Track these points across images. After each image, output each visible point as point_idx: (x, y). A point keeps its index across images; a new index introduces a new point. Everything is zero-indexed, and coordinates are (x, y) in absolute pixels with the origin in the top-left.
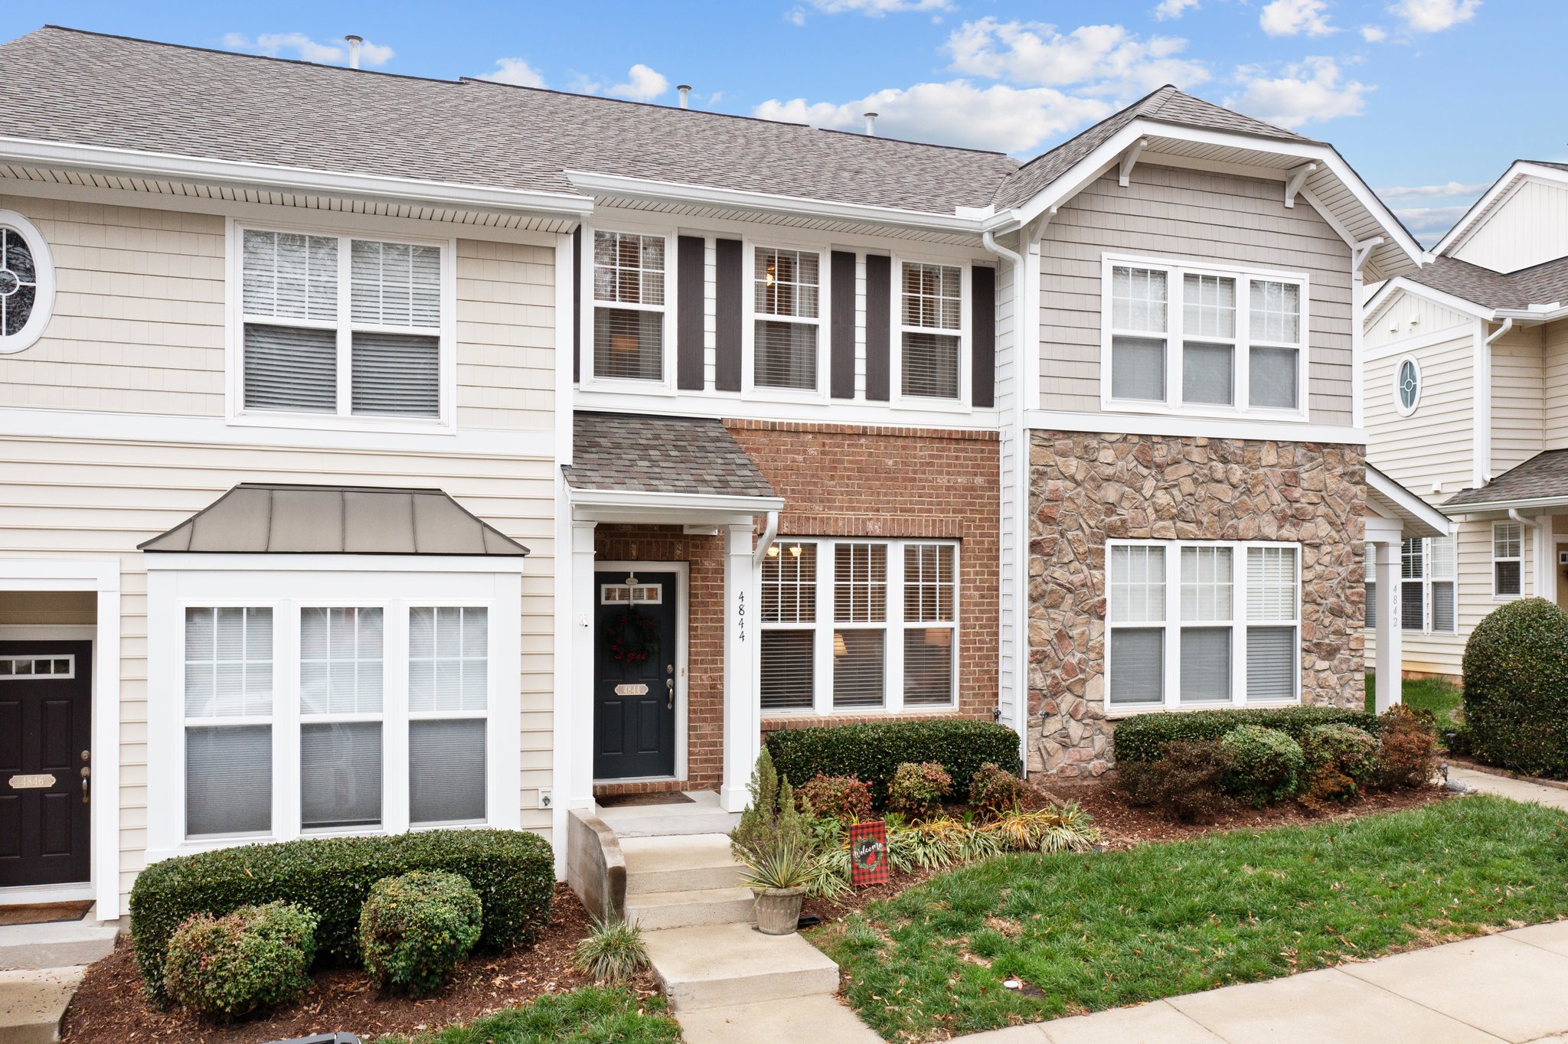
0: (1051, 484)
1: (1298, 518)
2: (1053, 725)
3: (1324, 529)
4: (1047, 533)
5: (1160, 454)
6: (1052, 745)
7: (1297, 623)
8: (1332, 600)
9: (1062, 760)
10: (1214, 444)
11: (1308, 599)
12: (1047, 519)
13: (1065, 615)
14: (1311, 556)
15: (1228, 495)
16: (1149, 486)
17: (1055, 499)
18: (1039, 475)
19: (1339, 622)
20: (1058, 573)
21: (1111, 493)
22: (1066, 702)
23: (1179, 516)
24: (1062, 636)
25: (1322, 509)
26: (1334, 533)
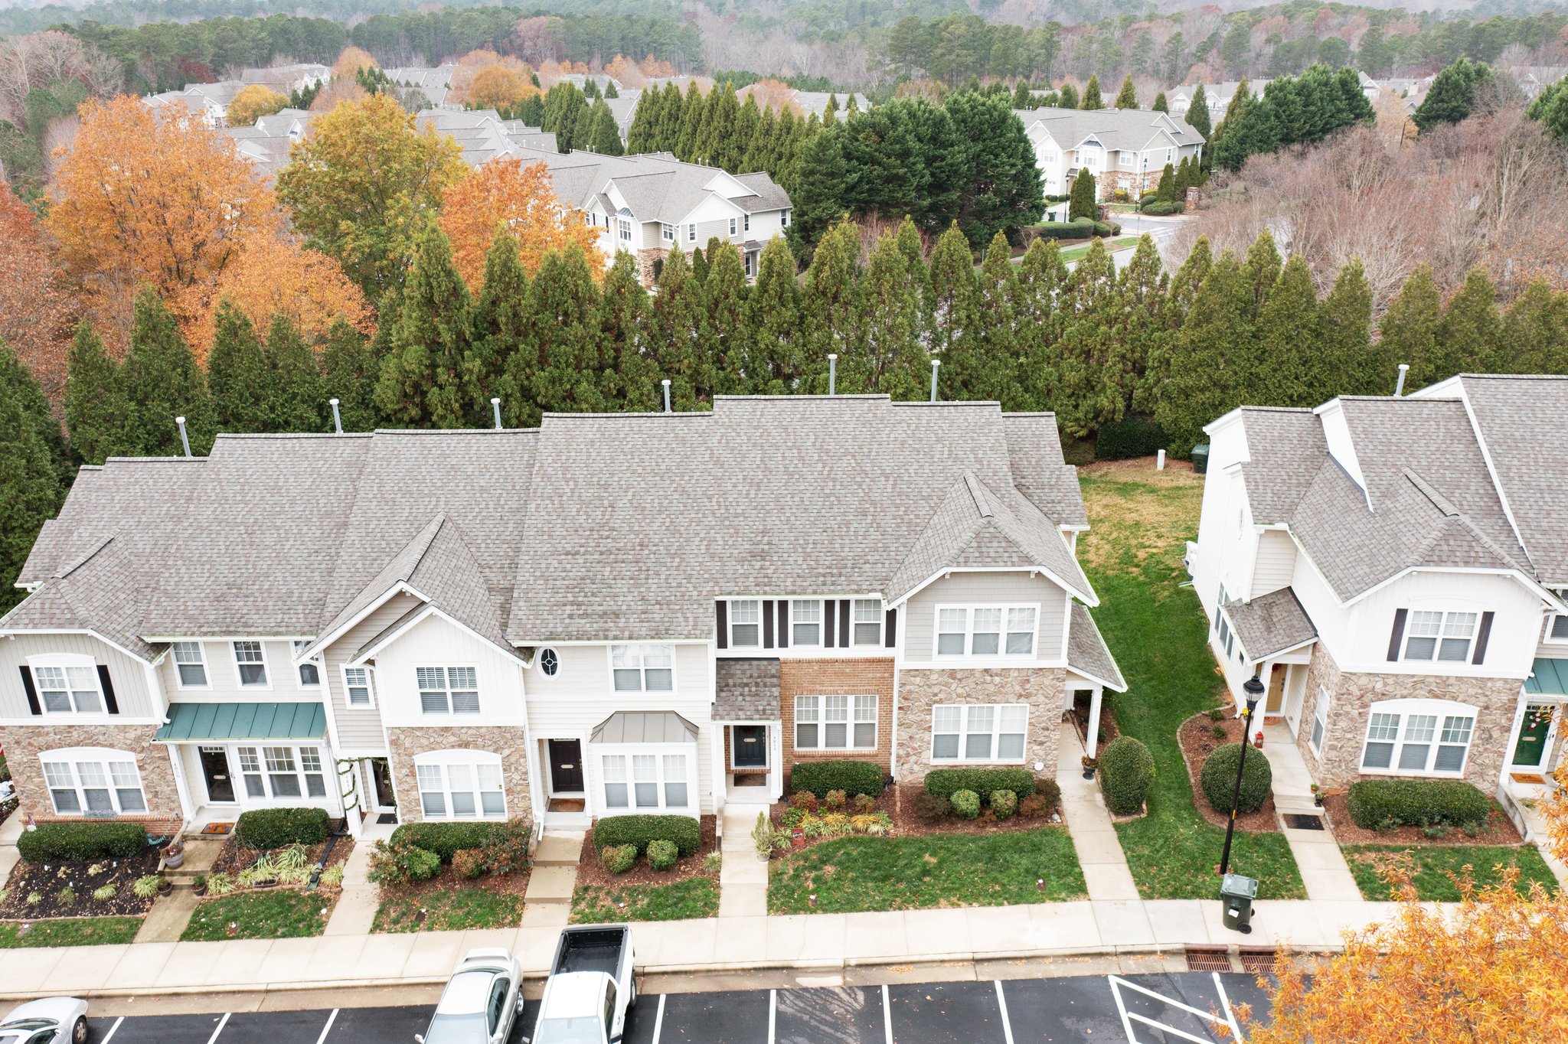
0: (908, 687)
1: (1028, 696)
2: (906, 766)
3: (1041, 699)
4: (905, 704)
5: (959, 676)
6: (905, 773)
7: (1026, 733)
8: (1043, 725)
9: (910, 778)
10: (986, 671)
11: (1031, 724)
12: (905, 699)
13: (912, 731)
14: (1034, 709)
15: (992, 688)
16: (954, 686)
17: (910, 692)
18: (903, 685)
19: (1047, 733)
20: (911, 717)
21: (936, 690)
22: (913, 759)
23: (969, 695)
24: (911, 737)
25: (1041, 692)
26: (1047, 701)
